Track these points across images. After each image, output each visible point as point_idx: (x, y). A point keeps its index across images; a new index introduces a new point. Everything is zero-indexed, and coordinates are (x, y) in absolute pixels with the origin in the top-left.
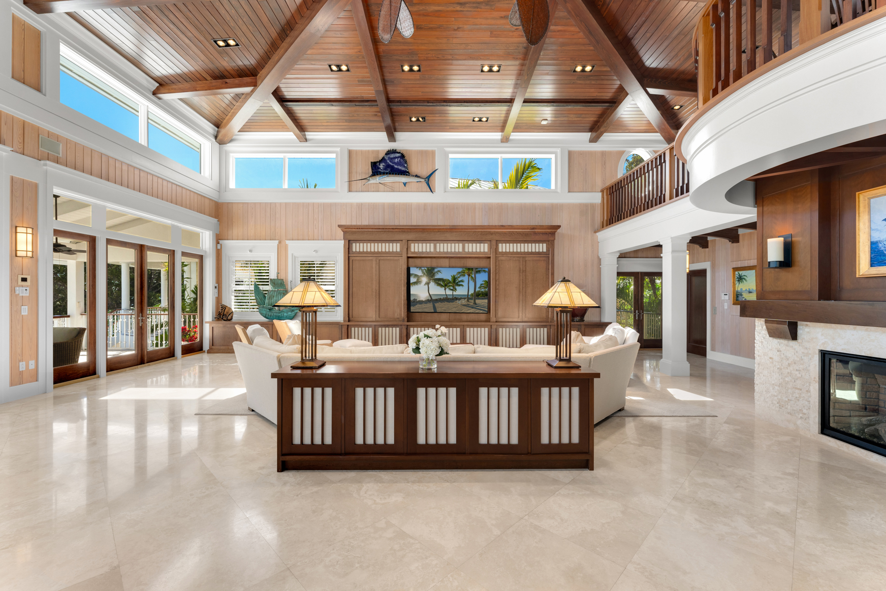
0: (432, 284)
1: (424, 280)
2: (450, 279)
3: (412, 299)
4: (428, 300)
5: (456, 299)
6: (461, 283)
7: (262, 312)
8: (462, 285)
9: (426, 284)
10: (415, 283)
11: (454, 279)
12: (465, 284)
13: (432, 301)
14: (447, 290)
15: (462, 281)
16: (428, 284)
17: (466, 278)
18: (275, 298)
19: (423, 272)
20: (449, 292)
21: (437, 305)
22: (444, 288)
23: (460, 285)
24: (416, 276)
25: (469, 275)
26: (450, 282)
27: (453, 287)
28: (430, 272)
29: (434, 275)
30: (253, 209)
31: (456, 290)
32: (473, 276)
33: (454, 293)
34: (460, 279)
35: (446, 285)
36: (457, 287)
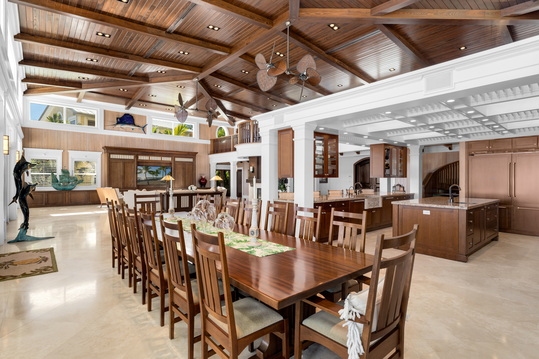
0: (147, 173)
1: (144, 171)
2: (155, 171)
3: (138, 179)
4: (145, 180)
5: (158, 179)
6: (160, 173)
7: (54, 186)
8: (160, 174)
9: (144, 173)
10: (140, 173)
11: (157, 171)
12: (162, 173)
13: (147, 180)
14: (154, 175)
15: (160, 172)
16: (145, 173)
17: (162, 171)
18: (64, 179)
19: (143, 168)
20: (155, 176)
21: (149, 182)
22: (152, 175)
23: (159, 174)
24: (140, 169)
25: (163, 170)
26: (155, 172)
27: (157, 174)
28: (147, 168)
29: (148, 169)
30: (46, 132)
31: (158, 175)
32: (165, 170)
33: (157, 177)
34: (159, 171)
35: (153, 174)
36: (158, 174)
